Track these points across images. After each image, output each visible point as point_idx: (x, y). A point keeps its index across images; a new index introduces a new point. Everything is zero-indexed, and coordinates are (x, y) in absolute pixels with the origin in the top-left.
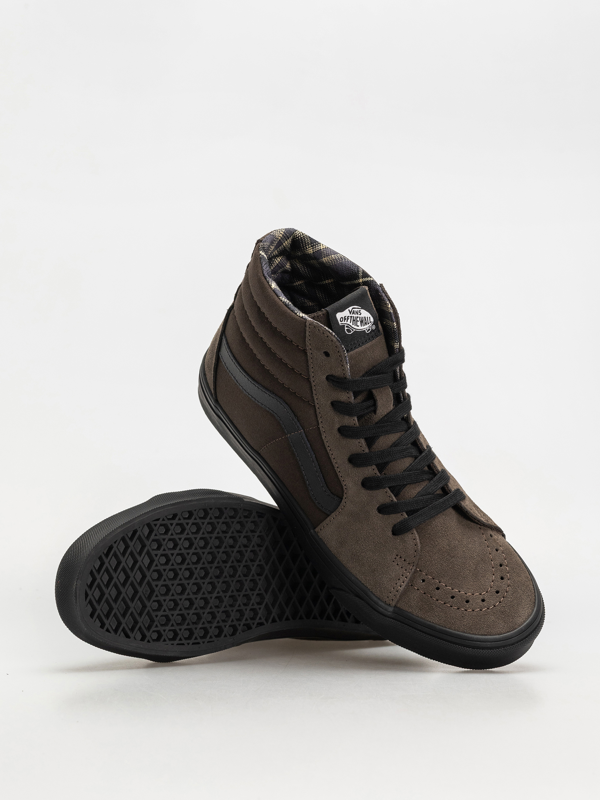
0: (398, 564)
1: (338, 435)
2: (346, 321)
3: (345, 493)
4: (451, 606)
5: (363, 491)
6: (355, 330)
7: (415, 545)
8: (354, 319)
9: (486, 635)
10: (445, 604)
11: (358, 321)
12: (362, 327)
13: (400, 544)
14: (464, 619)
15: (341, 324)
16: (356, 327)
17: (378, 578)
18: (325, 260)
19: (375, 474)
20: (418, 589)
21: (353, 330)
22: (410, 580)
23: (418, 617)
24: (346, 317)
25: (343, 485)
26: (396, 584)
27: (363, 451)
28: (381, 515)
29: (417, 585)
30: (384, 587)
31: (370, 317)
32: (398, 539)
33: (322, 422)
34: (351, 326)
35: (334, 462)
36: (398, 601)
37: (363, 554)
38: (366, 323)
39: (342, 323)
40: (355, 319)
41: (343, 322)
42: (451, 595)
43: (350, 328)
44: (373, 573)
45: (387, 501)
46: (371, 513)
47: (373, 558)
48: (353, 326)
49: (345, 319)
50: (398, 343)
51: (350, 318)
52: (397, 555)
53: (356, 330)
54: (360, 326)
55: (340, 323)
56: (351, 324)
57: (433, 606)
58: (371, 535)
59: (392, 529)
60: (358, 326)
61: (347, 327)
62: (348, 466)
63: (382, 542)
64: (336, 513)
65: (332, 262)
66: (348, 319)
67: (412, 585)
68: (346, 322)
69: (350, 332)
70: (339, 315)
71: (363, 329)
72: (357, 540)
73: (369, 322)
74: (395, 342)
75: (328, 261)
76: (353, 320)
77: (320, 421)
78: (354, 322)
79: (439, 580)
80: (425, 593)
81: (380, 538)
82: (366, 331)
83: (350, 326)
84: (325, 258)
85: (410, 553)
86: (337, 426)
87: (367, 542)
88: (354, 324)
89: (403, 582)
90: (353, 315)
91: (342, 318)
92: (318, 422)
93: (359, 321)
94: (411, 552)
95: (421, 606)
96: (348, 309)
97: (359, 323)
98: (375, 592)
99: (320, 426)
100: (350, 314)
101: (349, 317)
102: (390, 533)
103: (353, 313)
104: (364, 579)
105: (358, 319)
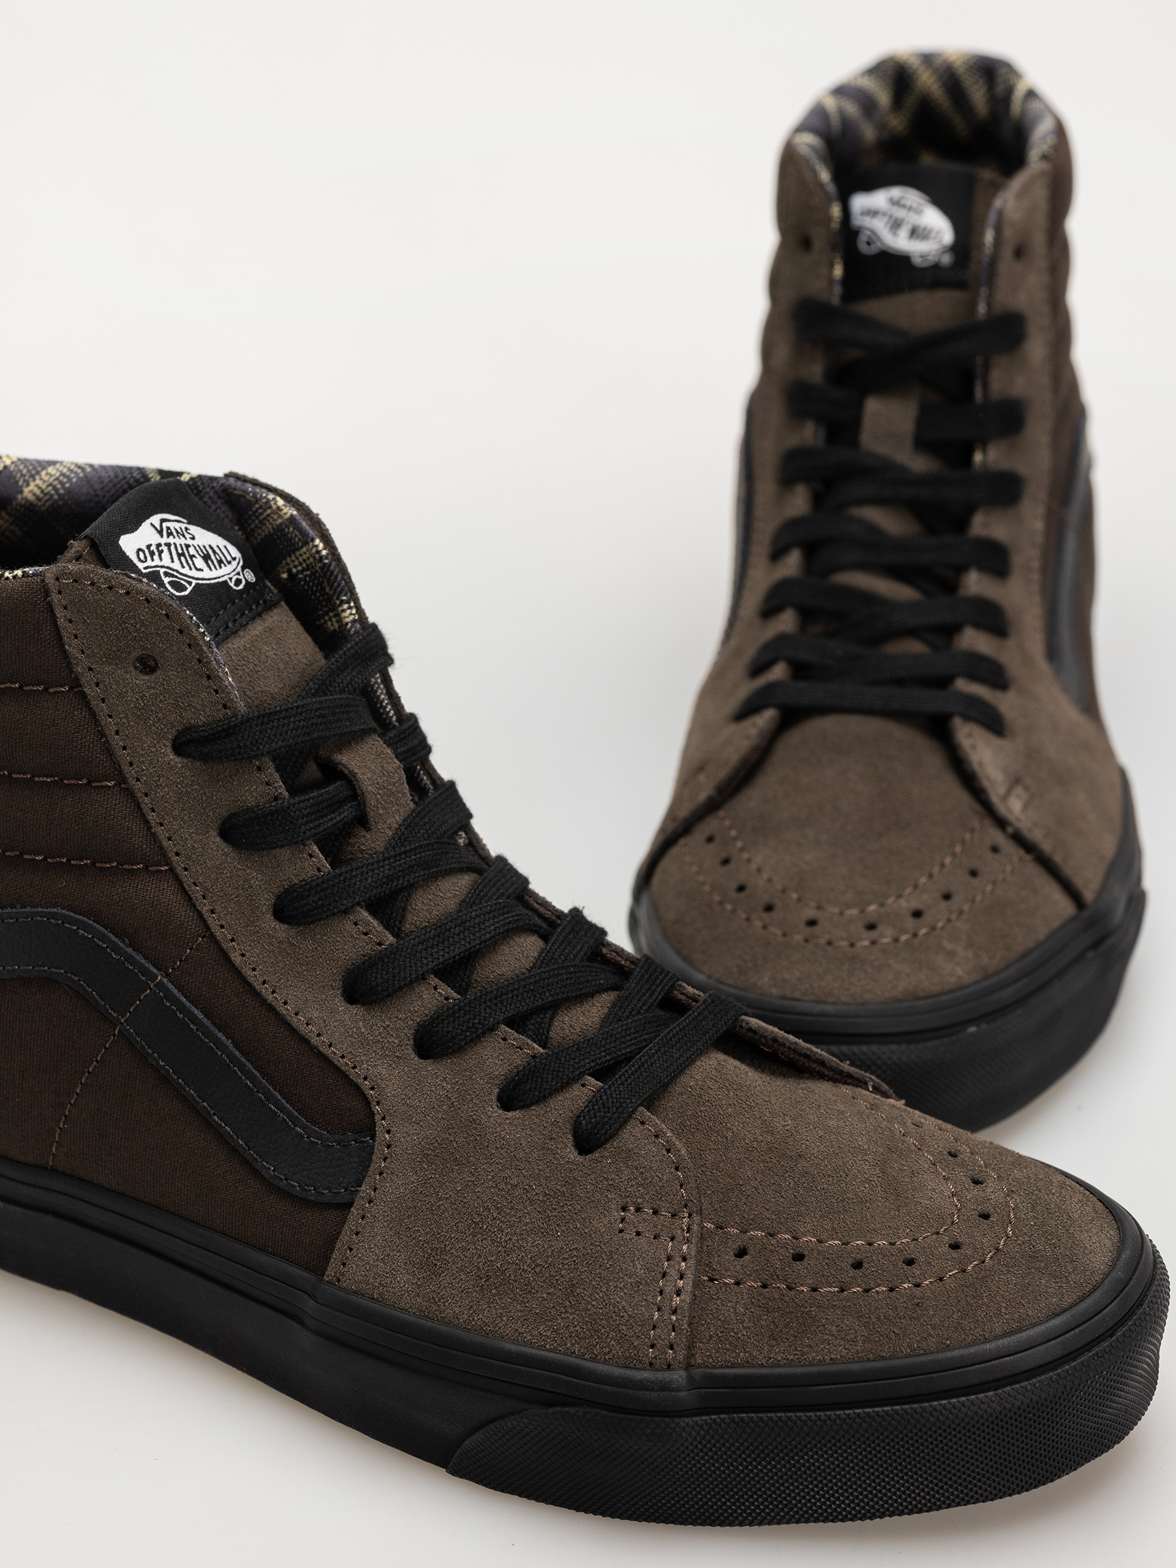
0: (638, 1234)
1: (281, 930)
2: (156, 557)
3: (375, 1103)
4: (867, 1291)
5: (429, 1066)
6: (194, 582)
7: (668, 1151)
8: (180, 551)
9: (1020, 1330)
10: (842, 1290)
11: (194, 556)
12: (214, 573)
13: (619, 1170)
14: (926, 1309)
15: (146, 568)
16: (194, 573)
17: (594, 1303)
18: (30, 491)
19: (447, 999)
20: (738, 1283)
21: (190, 583)
22: (699, 1262)
23: (777, 1364)
24: (153, 548)
25: (360, 1081)
26: (661, 1292)
27: (380, 944)
28: (516, 1114)
29: (726, 1270)
30: (628, 1321)
31: (225, 547)
32: (604, 1157)
33: (213, 912)
34: (177, 571)
35: (300, 1022)
36: (690, 1347)
37: (513, 1257)
38: (220, 562)
39: (146, 565)
40: (182, 549)
41: (149, 563)
42: (851, 1261)
43: (176, 577)
44: (571, 1298)
45: (518, 1060)
46: (484, 1118)
47: (553, 1251)
48: (186, 571)
49: (152, 554)
50: (352, 604)
51: (165, 549)
52: (624, 1209)
53: (200, 582)
54: (206, 569)
55: (141, 566)
56: (176, 565)
57: (811, 1311)
58: (515, 1181)
59: (574, 1136)
60: (201, 570)
61: (166, 574)
62: (350, 1015)
63: (559, 1187)
64: (372, 1178)
65: (55, 488)
66: (161, 552)
67: (711, 1280)
68: (157, 562)
69: (185, 589)
70: (129, 544)
71: (219, 578)
72: (476, 1224)
73: (229, 559)
74: (342, 602)
75: (42, 492)
76: (179, 555)
77: (205, 910)
78: (183, 559)
79: (788, 1231)
80: (764, 1286)
81: (546, 1178)
82: (232, 584)
83: (175, 573)
84: (28, 485)
85: (661, 1179)
86: (266, 901)
87: (508, 1211)
88: (185, 564)
89: (681, 1278)
90: (171, 540)
91: (139, 550)
92: (200, 914)
93: (197, 555)
94: (663, 1175)
95: (772, 1327)
96: (148, 522)
97: (199, 562)
98: (605, 1354)
99: (213, 922)
100: (162, 536)
101: (159, 545)
102: (572, 1154)
103: (170, 534)
104: (549, 1334)
105: (192, 551)
